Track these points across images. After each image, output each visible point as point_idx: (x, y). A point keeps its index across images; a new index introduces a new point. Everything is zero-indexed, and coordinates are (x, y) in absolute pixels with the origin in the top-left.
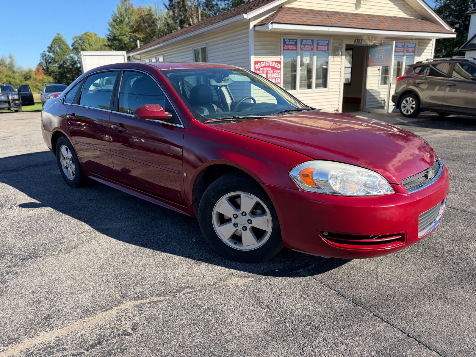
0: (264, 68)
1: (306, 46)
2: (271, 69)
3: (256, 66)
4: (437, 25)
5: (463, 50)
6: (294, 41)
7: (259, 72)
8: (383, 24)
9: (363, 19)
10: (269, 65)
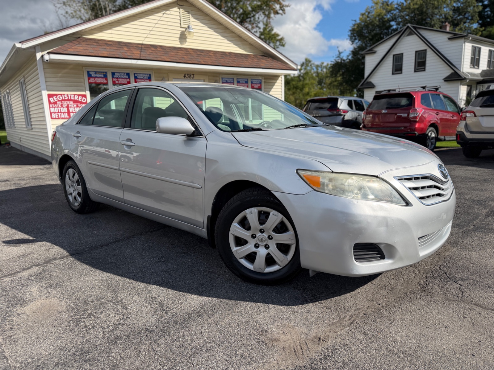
0: (63, 102)
1: (119, 80)
2: (74, 103)
3: (50, 99)
4: (278, 62)
5: (361, 87)
6: (103, 73)
7: (56, 106)
8: (209, 59)
9: (186, 53)
10: (70, 98)
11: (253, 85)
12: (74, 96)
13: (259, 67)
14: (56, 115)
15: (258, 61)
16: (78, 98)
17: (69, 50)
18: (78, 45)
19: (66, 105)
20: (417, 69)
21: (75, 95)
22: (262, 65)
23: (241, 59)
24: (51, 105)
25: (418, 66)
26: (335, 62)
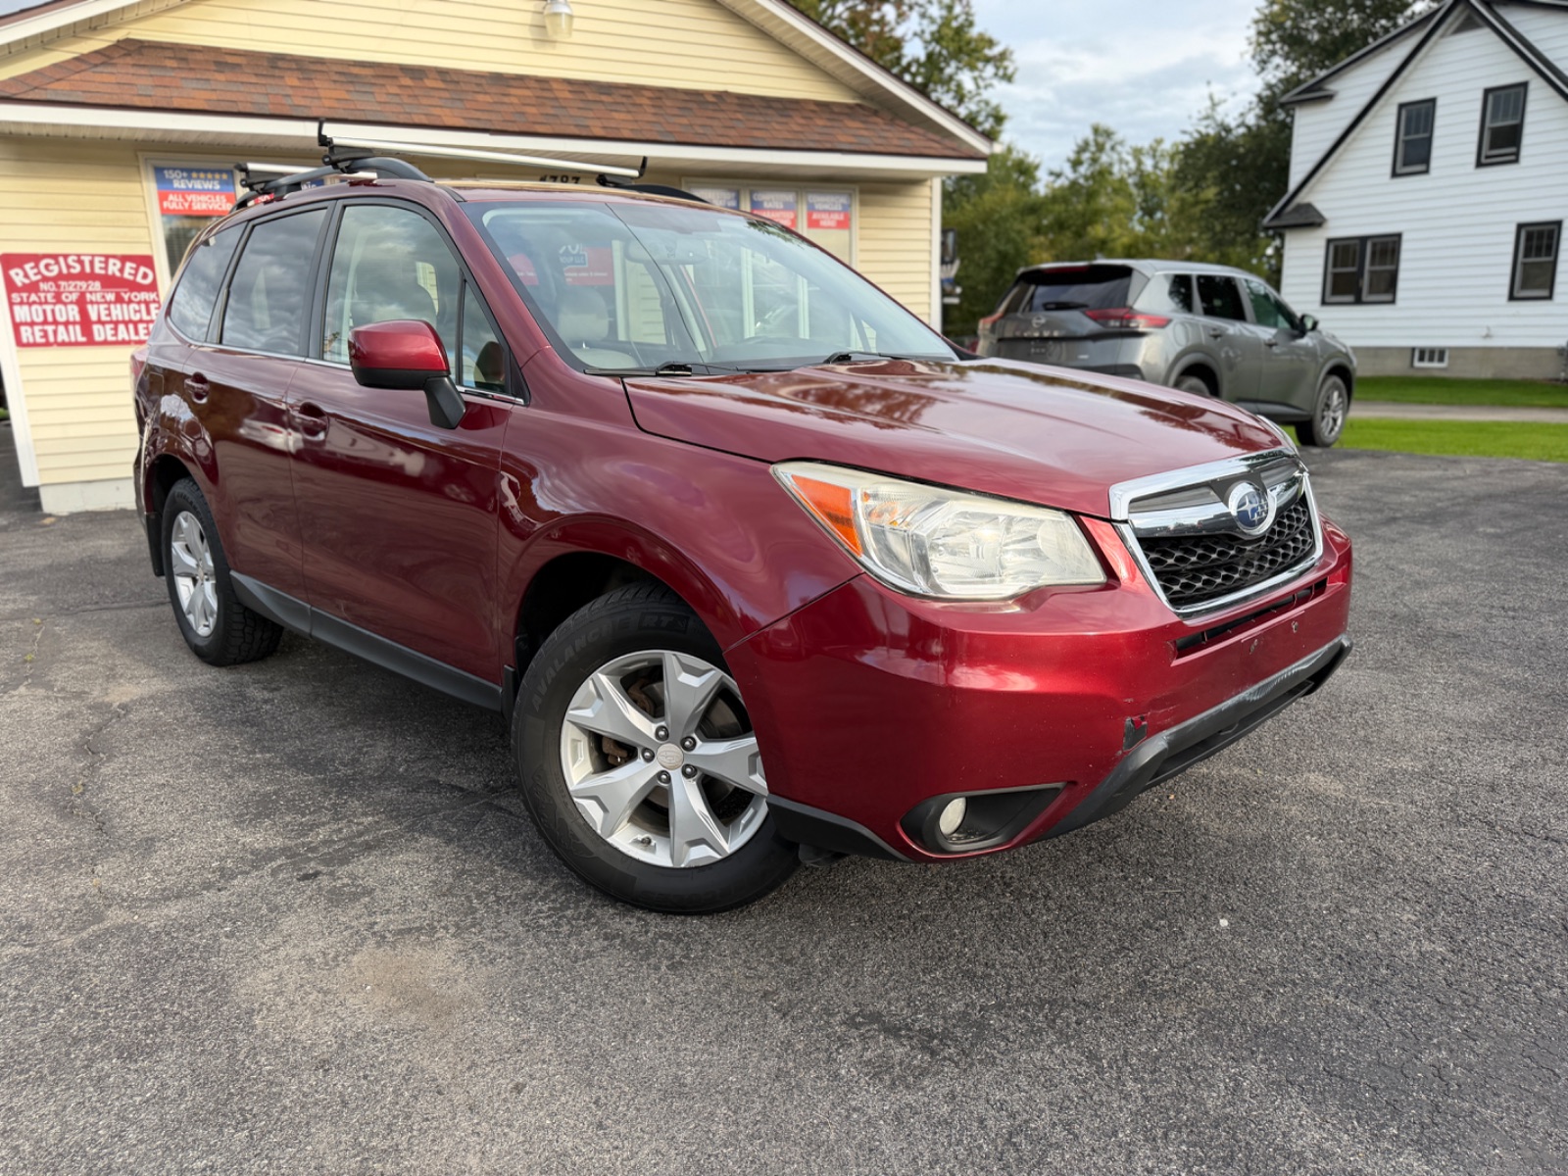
0: (63, 283)
2: (104, 286)
3: (12, 273)
4: (914, 128)
5: (1275, 223)
6: (217, 176)
7: (33, 297)
8: (629, 117)
9: (538, 97)
10: (88, 269)
11: (815, 216)
12: (106, 263)
13: (828, 146)
14: (38, 334)
15: (829, 124)
16: (121, 270)
17: (55, 85)
18: (99, 69)
19: (74, 297)
20: (1487, 157)
21: (107, 257)
22: (843, 139)
23: (761, 119)
24: (15, 297)
25: (1493, 146)
26: (1196, 135)
